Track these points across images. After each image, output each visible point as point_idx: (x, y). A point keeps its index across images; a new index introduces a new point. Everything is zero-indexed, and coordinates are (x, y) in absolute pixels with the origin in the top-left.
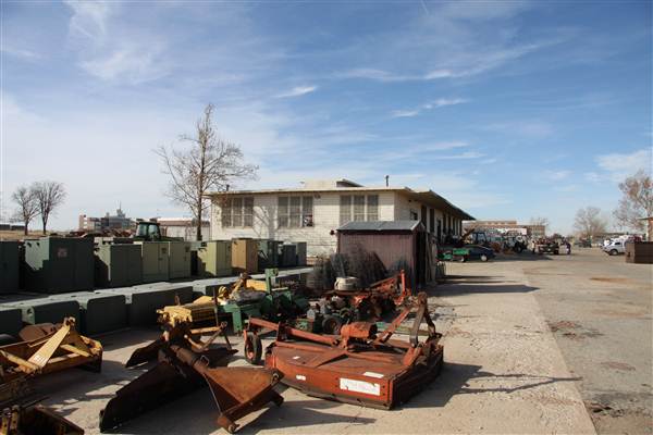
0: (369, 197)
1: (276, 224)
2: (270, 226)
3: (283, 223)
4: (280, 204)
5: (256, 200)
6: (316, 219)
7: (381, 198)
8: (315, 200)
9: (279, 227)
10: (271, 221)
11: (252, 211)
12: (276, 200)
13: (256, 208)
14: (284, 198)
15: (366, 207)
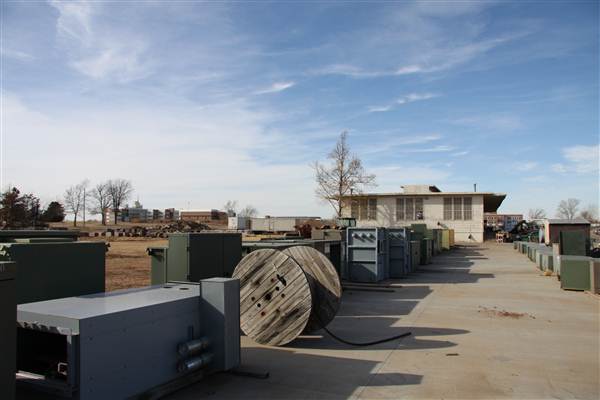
0: (465, 199)
1: (395, 217)
2: (391, 220)
3: (400, 217)
4: (398, 203)
5: (379, 201)
6: (425, 214)
7: (474, 199)
8: (425, 201)
9: (398, 219)
10: (391, 215)
11: (375, 208)
12: (394, 201)
13: (378, 206)
14: (400, 199)
15: (463, 206)
